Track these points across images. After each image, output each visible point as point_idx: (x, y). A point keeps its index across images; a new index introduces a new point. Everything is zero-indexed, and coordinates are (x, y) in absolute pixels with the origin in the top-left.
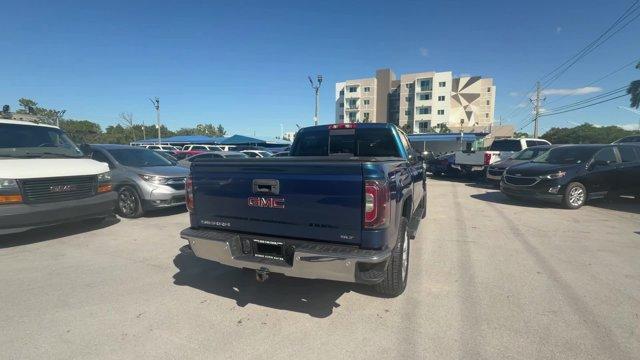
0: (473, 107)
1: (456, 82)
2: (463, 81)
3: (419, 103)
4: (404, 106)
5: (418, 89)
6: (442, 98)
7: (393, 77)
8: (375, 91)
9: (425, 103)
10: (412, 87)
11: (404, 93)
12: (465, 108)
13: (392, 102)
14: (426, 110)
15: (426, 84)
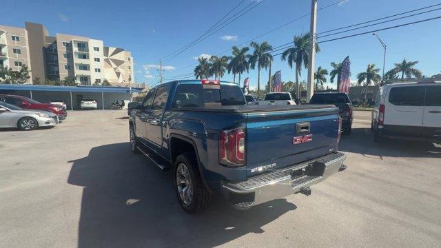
0: (120, 69)
1: (106, 50)
2: (112, 50)
3: (77, 60)
4: (62, 61)
5: (75, 49)
6: (97, 60)
7: (47, 33)
8: (27, 43)
9: (84, 62)
10: (69, 46)
11: (62, 50)
12: (115, 69)
13: (49, 55)
14: (85, 67)
15: (83, 46)
